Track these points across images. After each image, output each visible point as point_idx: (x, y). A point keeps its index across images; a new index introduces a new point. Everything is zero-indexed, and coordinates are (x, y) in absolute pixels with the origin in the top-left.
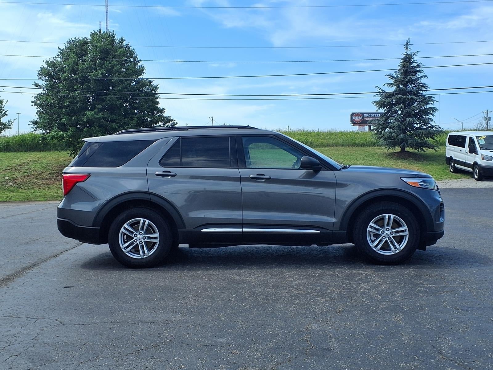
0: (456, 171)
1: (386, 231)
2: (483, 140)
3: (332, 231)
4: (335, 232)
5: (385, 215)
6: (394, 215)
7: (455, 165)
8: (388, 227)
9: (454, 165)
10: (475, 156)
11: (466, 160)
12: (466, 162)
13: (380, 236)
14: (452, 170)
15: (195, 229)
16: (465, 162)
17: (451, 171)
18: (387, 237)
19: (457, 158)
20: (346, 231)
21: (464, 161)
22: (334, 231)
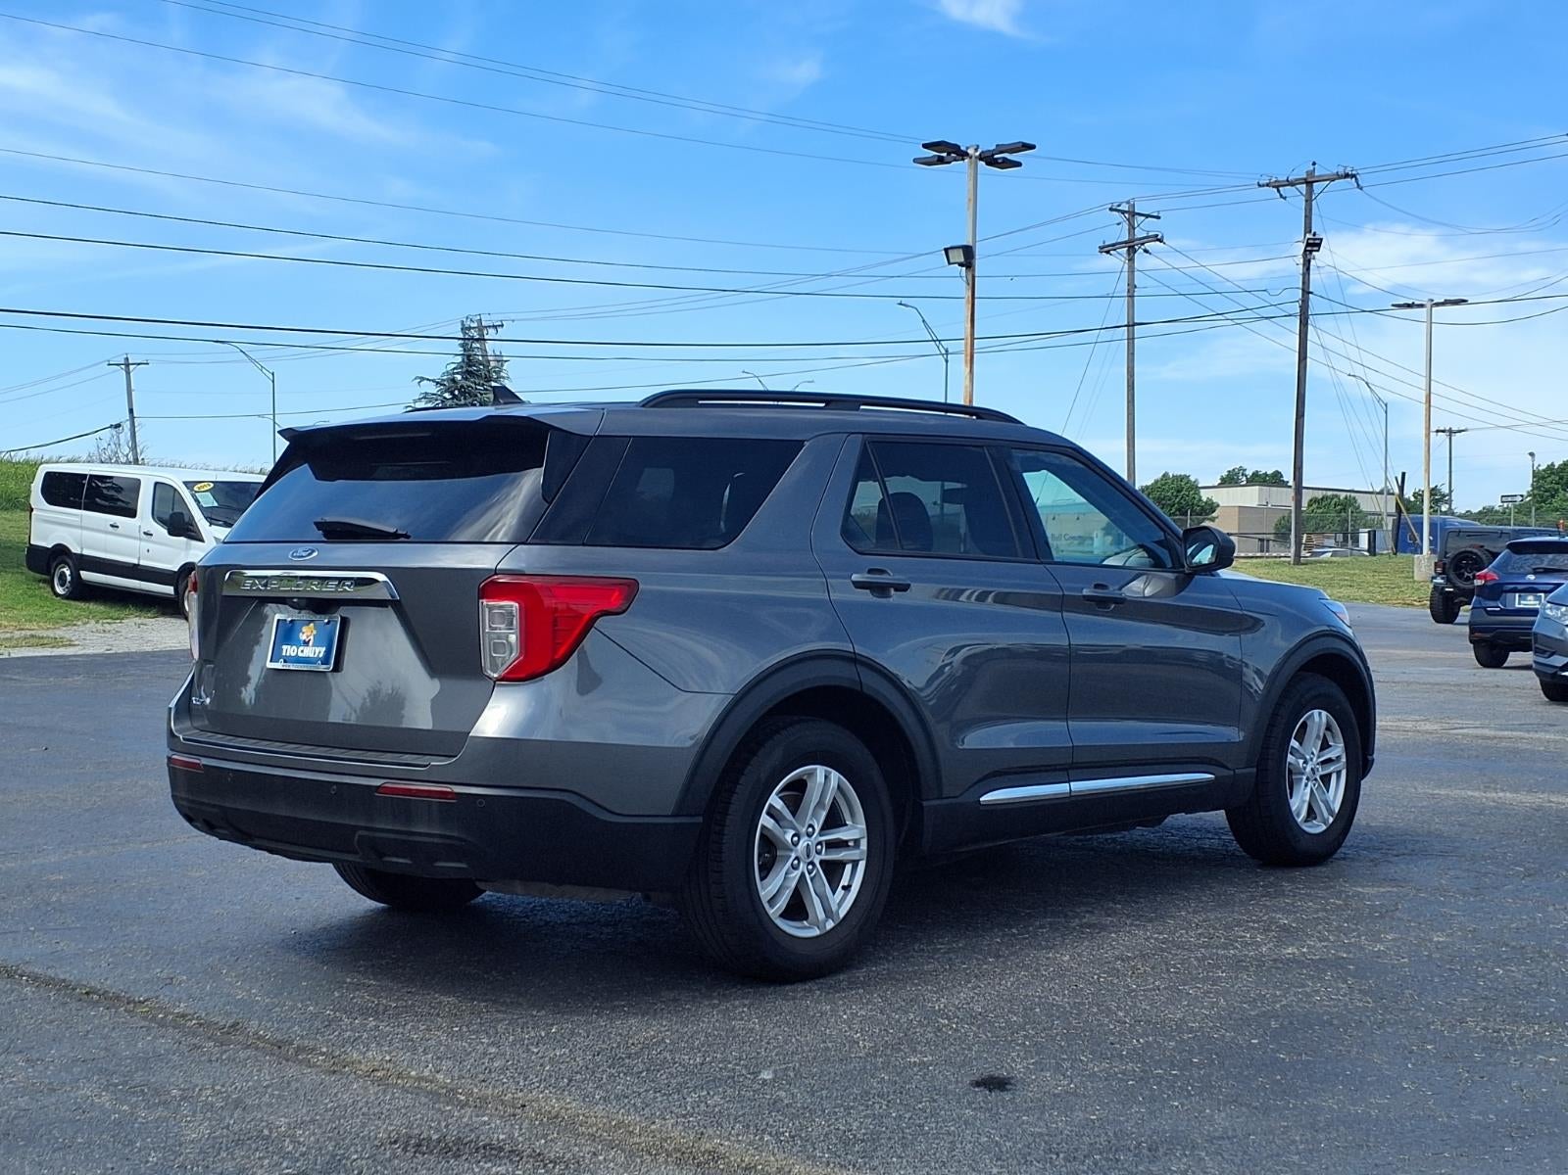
0: (83, 592)
1: (1310, 762)
2: (208, 494)
3: (1233, 772)
4: (1237, 776)
5: (1313, 714)
6: (1325, 713)
7: (81, 572)
8: (1313, 751)
9: (76, 576)
10: (187, 543)
11: (139, 559)
12: (142, 563)
14: (59, 590)
15: (965, 795)
16: (139, 565)
17: (57, 595)
18: (1312, 781)
19: (89, 548)
20: (1255, 770)
21: (136, 562)
22: (1237, 772)
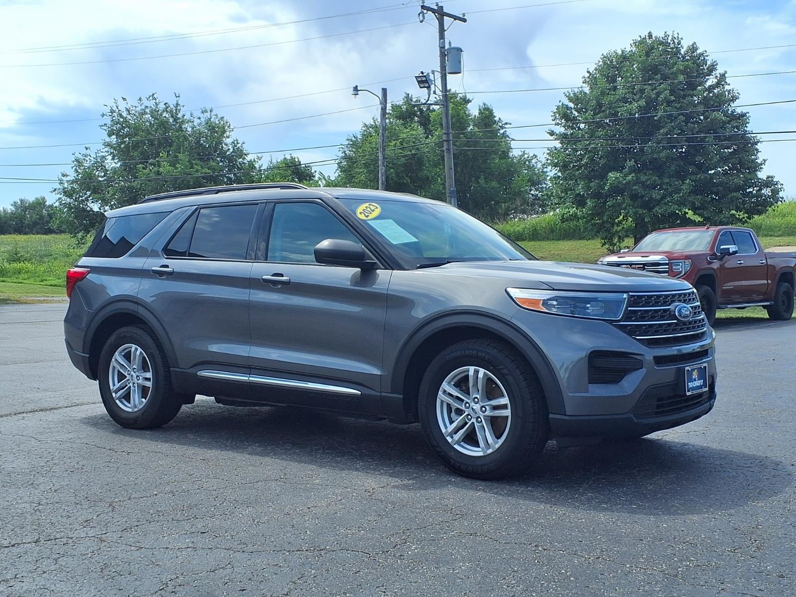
1: (473, 404)
3: (379, 394)
4: (384, 396)
5: (469, 368)
6: (484, 370)
8: (476, 396)
13: (463, 412)
15: (191, 369)
18: (474, 418)
20: (402, 396)
22: (383, 394)
